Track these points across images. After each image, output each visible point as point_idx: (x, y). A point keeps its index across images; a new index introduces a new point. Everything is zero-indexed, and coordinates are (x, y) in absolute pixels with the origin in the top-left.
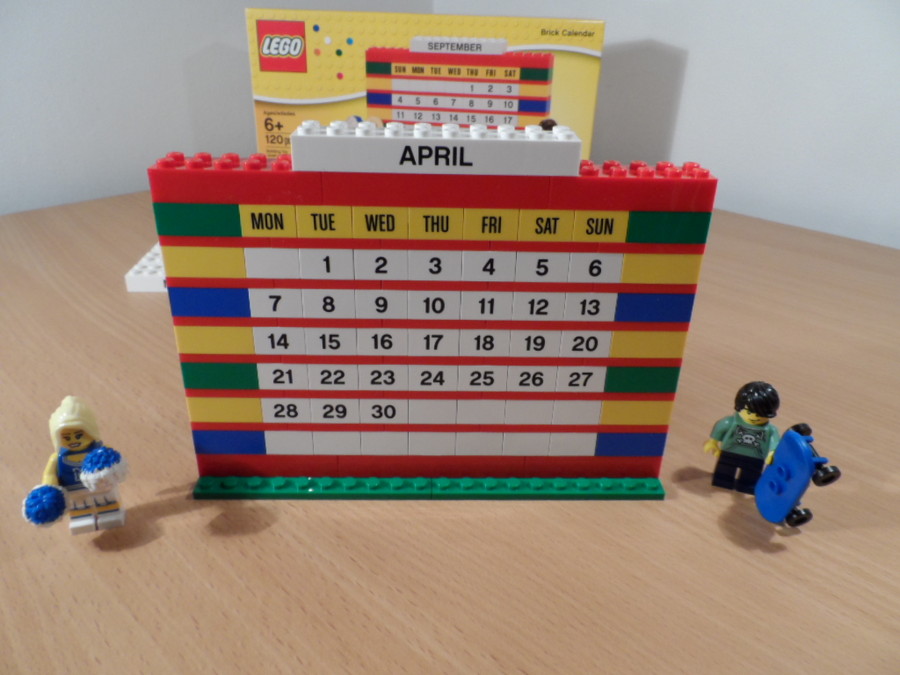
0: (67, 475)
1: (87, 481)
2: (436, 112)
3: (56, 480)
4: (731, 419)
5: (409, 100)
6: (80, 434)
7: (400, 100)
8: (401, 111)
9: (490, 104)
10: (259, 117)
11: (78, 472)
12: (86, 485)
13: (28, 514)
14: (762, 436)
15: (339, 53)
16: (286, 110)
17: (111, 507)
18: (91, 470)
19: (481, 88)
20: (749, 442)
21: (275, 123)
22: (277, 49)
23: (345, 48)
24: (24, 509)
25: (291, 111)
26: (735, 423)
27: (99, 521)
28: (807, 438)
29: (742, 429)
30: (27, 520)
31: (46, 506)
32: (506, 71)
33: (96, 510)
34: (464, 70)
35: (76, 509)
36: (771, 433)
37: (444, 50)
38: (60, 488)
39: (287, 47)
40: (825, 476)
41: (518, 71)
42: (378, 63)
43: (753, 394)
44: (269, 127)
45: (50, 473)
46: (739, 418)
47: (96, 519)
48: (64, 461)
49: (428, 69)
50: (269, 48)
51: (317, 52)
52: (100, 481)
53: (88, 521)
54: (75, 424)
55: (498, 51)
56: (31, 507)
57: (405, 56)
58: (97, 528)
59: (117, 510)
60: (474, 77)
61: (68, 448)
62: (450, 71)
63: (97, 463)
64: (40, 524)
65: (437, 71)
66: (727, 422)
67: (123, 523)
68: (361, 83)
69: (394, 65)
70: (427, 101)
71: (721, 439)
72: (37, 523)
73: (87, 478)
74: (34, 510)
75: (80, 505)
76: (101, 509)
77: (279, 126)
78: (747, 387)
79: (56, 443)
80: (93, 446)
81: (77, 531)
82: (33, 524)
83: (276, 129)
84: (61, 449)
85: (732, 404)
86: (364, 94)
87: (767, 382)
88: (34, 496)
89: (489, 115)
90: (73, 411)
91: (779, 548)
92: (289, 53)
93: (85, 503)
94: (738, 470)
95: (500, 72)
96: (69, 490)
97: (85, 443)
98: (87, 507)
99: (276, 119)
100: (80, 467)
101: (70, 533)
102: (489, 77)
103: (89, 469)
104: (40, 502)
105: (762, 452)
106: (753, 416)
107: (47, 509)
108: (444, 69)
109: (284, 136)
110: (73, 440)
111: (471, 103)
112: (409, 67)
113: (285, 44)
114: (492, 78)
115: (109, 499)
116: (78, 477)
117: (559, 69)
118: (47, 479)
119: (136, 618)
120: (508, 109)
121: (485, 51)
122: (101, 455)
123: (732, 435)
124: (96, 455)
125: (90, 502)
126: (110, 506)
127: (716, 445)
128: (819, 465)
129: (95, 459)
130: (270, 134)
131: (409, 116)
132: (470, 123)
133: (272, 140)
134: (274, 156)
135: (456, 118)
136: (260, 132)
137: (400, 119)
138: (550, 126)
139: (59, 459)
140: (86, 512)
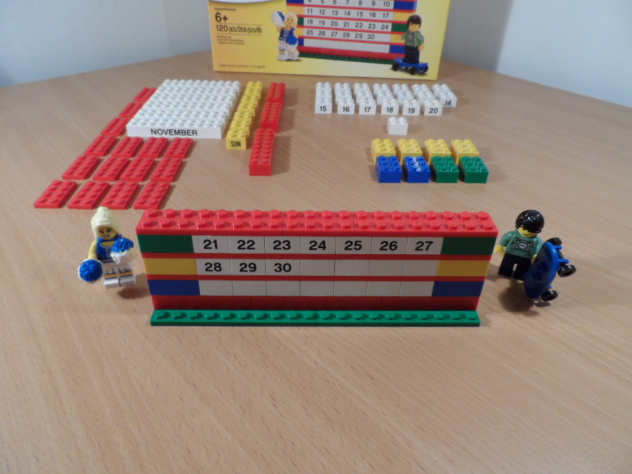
0: (102, 254)
1: (115, 258)
2: (335, 10)
3: (96, 256)
4: (513, 233)
5: (316, 1)
6: (109, 229)
7: (310, 0)
8: (310, 8)
9: (374, 3)
10: (211, 11)
11: (109, 252)
12: (114, 260)
13: (82, 275)
14: (531, 244)
16: (230, 7)
17: (128, 274)
18: (117, 251)
20: (523, 248)
21: (222, 16)
24: (79, 273)
25: (234, 7)
26: (515, 236)
27: (121, 281)
28: (557, 247)
29: (518, 239)
30: (81, 279)
31: (92, 272)
33: (118, 275)
35: (107, 274)
36: (537, 243)
38: (99, 261)
40: (567, 271)
43: (527, 217)
44: (219, 19)
45: (92, 252)
46: (517, 233)
47: (120, 280)
48: (100, 246)
52: (123, 258)
53: (115, 281)
54: (106, 224)
56: (83, 271)
58: (120, 286)
59: (131, 275)
61: (103, 238)
63: (121, 247)
66: (510, 235)
67: (135, 283)
70: (328, 2)
71: (506, 245)
72: (87, 281)
73: (115, 256)
74: (85, 274)
75: (110, 272)
76: (123, 275)
77: (225, 18)
78: (524, 213)
79: (96, 235)
80: (117, 237)
81: (109, 287)
82: (85, 282)
83: (223, 21)
84: (99, 238)
85: (514, 224)
87: (537, 210)
88: (85, 266)
89: (372, 12)
90: (105, 216)
91: (535, 314)
93: (113, 270)
94: (516, 265)
96: (104, 263)
97: (112, 235)
98: (114, 273)
99: (223, 14)
100: (110, 250)
101: (105, 288)
103: (116, 251)
104: (88, 269)
105: (530, 254)
106: (526, 232)
107: (92, 273)
109: (229, 26)
110: (106, 233)
111: (360, 3)
115: (127, 269)
116: (109, 255)
118: (91, 256)
119: (146, 337)
120: (386, 7)
122: (123, 243)
123: (512, 244)
124: (120, 242)
125: (116, 270)
126: (127, 272)
127: (502, 250)
128: (563, 264)
129: (119, 245)
130: (219, 24)
131: (316, 11)
132: (359, 17)
133: (221, 28)
134: (222, 40)
135: (349, 14)
136: (212, 22)
137: (310, 14)
138: (416, 20)
139: (98, 244)
140: (114, 276)
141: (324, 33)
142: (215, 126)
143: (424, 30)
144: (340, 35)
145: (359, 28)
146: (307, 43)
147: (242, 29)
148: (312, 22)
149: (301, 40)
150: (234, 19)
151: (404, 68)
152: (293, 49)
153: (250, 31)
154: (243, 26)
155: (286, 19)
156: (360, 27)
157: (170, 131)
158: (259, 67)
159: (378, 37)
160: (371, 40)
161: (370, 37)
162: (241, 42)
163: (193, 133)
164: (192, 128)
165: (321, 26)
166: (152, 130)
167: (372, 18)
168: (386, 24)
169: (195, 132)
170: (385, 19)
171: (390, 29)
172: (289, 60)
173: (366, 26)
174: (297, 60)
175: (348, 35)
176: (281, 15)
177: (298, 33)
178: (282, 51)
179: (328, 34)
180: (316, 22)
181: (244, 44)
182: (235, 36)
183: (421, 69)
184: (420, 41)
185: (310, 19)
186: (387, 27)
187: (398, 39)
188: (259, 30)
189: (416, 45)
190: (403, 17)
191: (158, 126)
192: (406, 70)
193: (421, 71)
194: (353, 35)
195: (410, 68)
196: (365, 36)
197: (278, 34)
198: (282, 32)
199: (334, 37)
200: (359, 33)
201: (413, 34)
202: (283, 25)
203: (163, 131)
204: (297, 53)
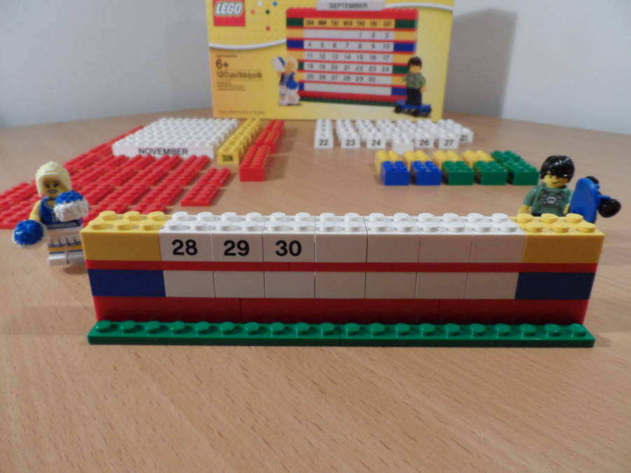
1: (58, 212)
2: (335, 53)
5: (316, 45)
6: (56, 183)
7: (310, 45)
8: (310, 52)
9: (373, 46)
10: (212, 59)
13: (16, 237)
14: (562, 196)
15: (268, 12)
17: (77, 247)
19: (367, 35)
21: (223, 62)
22: (226, 10)
23: (272, 9)
25: (231, 53)
26: (541, 188)
27: (69, 257)
29: (546, 193)
32: (385, 23)
33: (67, 248)
34: (355, 22)
35: (53, 245)
37: (341, 9)
39: (232, 9)
41: (393, 23)
42: (295, 19)
44: (219, 66)
45: (36, 212)
46: (543, 184)
47: (68, 255)
48: (46, 206)
49: (329, 22)
50: (220, 9)
51: (253, 12)
52: (67, 211)
53: (62, 257)
55: (378, 8)
57: (313, 13)
58: (68, 262)
59: (81, 250)
60: (361, 27)
61: (47, 195)
62: (345, 23)
63: (66, 198)
64: (24, 245)
65: (335, 23)
68: (282, 33)
69: (306, 20)
70: (328, 45)
71: (531, 204)
72: (22, 244)
73: (59, 209)
74: (20, 233)
75: (56, 243)
76: (71, 248)
77: (226, 65)
81: (54, 263)
83: (224, 67)
86: (284, 41)
89: (372, 55)
92: (233, 13)
93: (59, 241)
95: (380, 23)
96: (49, 229)
98: (61, 245)
99: (224, 60)
102: (372, 27)
103: (60, 204)
104: (26, 229)
106: (554, 179)
107: (30, 236)
108: (341, 22)
109: (229, 72)
110: (52, 187)
111: (360, 46)
112: (316, 21)
113: (231, 7)
114: (375, 27)
117: (423, 20)
118: (34, 216)
120: (386, 50)
121: (370, 8)
122: (69, 193)
123: (539, 199)
129: (64, 196)
130: (219, 71)
131: (316, 56)
132: (359, 60)
133: (221, 75)
134: (222, 87)
135: (349, 57)
136: (213, 69)
137: (310, 58)
138: (417, 62)
139: (42, 203)
140: (60, 249)
141: (324, 77)
142: (207, 145)
143: (425, 71)
144: (341, 78)
145: (359, 71)
146: (309, 87)
147: (242, 75)
148: (312, 66)
149: (301, 84)
150: (235, 65)
151: (406, 110)
152: (294, 94)
153: (250, 76)
154: (243, 72)
155: (286, 64)
156: (361, 70)
157: (159, 150)
158: (260, 113)
159: (379, 80)
160: (372, 82)
161: (371, 80)
162: (241, 88)
163: (184, 152)
164: (182, 147)
165: (322, 69)
166: (140, 150)
167: (372, 61)
168: (386, 66)
169: (185, 151)
170: (385, 61)
171: (390, 71)
172: (289, 105)
173: (366, 68)
174: (298, 105)
175: (349, 78)
176: (282, 61)
177: (298, 77)
178: (282, 96)
179: (329, 77)
180: (316, 66)
181: (244, 90)
182: (236, 82)
183: (424, 110)
184: (422, 83)
185: (310, 63)
186: (388, 70)
187: (400, 81)
188: (259, 75)
189: (418, 86)
190: (403, 59)
191: (146, 145)
192: (409, 113)
193: (425, 113)
194: (353, 79)
195: (413, 110)
196: (366, 79)
197: (278, 79)
198: (283, 77)
199: (335, 81)
200: (360, 76)
201: (414, 75)
202: (283, 70)
203: (151, 150)
204: (298, 98)
